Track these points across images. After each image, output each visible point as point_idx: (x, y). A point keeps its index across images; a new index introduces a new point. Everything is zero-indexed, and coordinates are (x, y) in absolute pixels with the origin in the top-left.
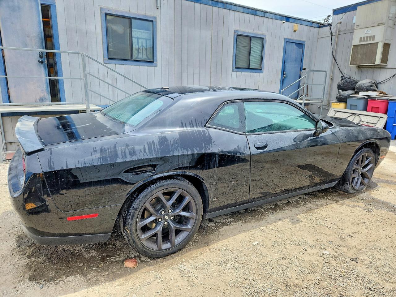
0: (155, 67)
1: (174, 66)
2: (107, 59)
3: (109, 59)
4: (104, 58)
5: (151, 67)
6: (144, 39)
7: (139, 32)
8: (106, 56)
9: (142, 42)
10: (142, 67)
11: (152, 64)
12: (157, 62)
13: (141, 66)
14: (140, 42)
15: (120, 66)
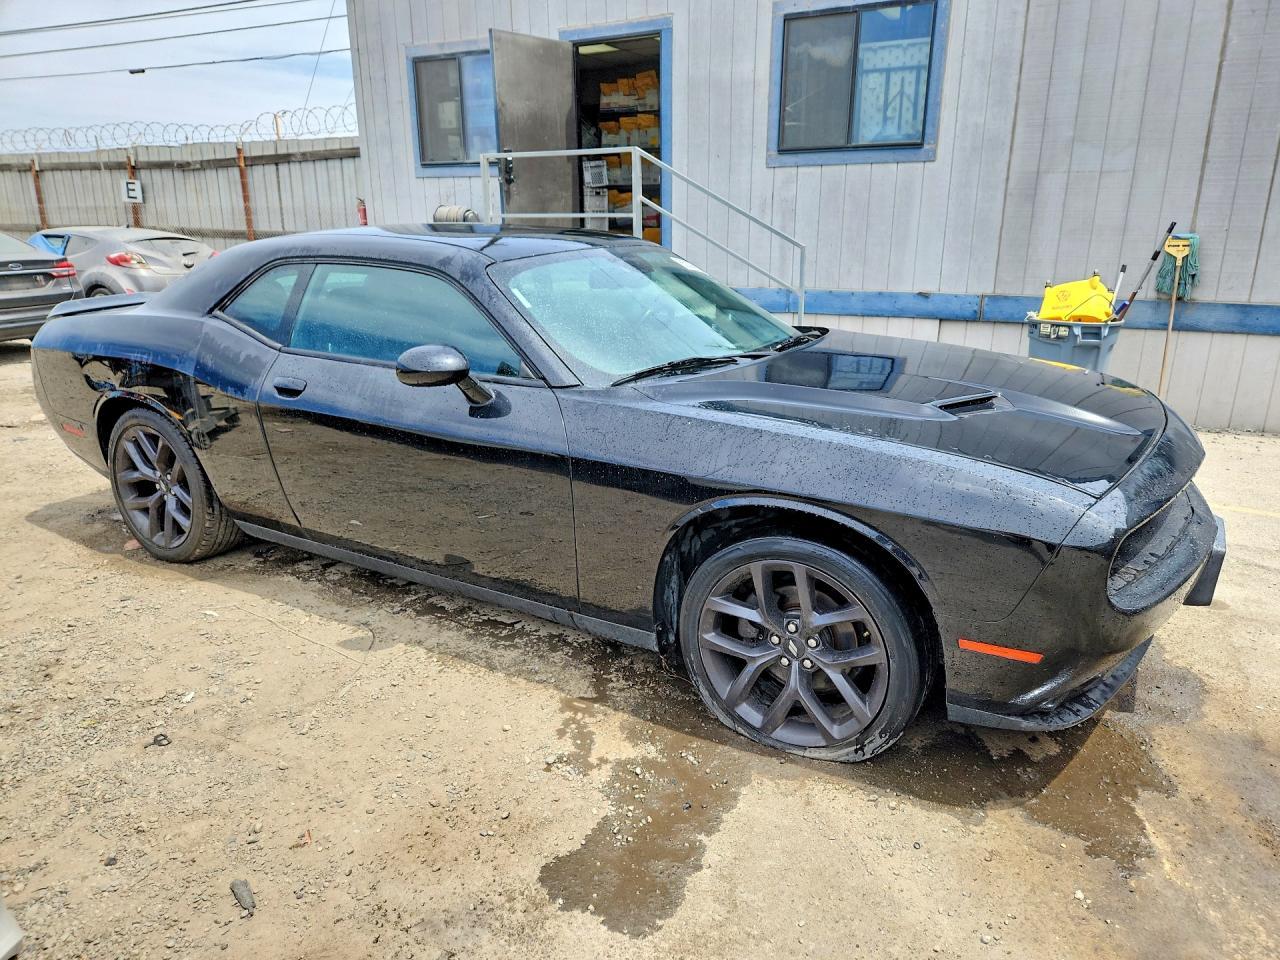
0: (927, 164)
1: (1007, 152)
2: (774, 152)
3: (782, 151)
4: (768, 150)
5: (911, 165)
6: (911, 68)
7: (898, 46)
8: (774, 146)
9: (903, 80)
10: (880, 165)
11: (916, 151)
12: (936, 143)
13: (877, 163)
14: (895, 84)
15: (812, 169)
